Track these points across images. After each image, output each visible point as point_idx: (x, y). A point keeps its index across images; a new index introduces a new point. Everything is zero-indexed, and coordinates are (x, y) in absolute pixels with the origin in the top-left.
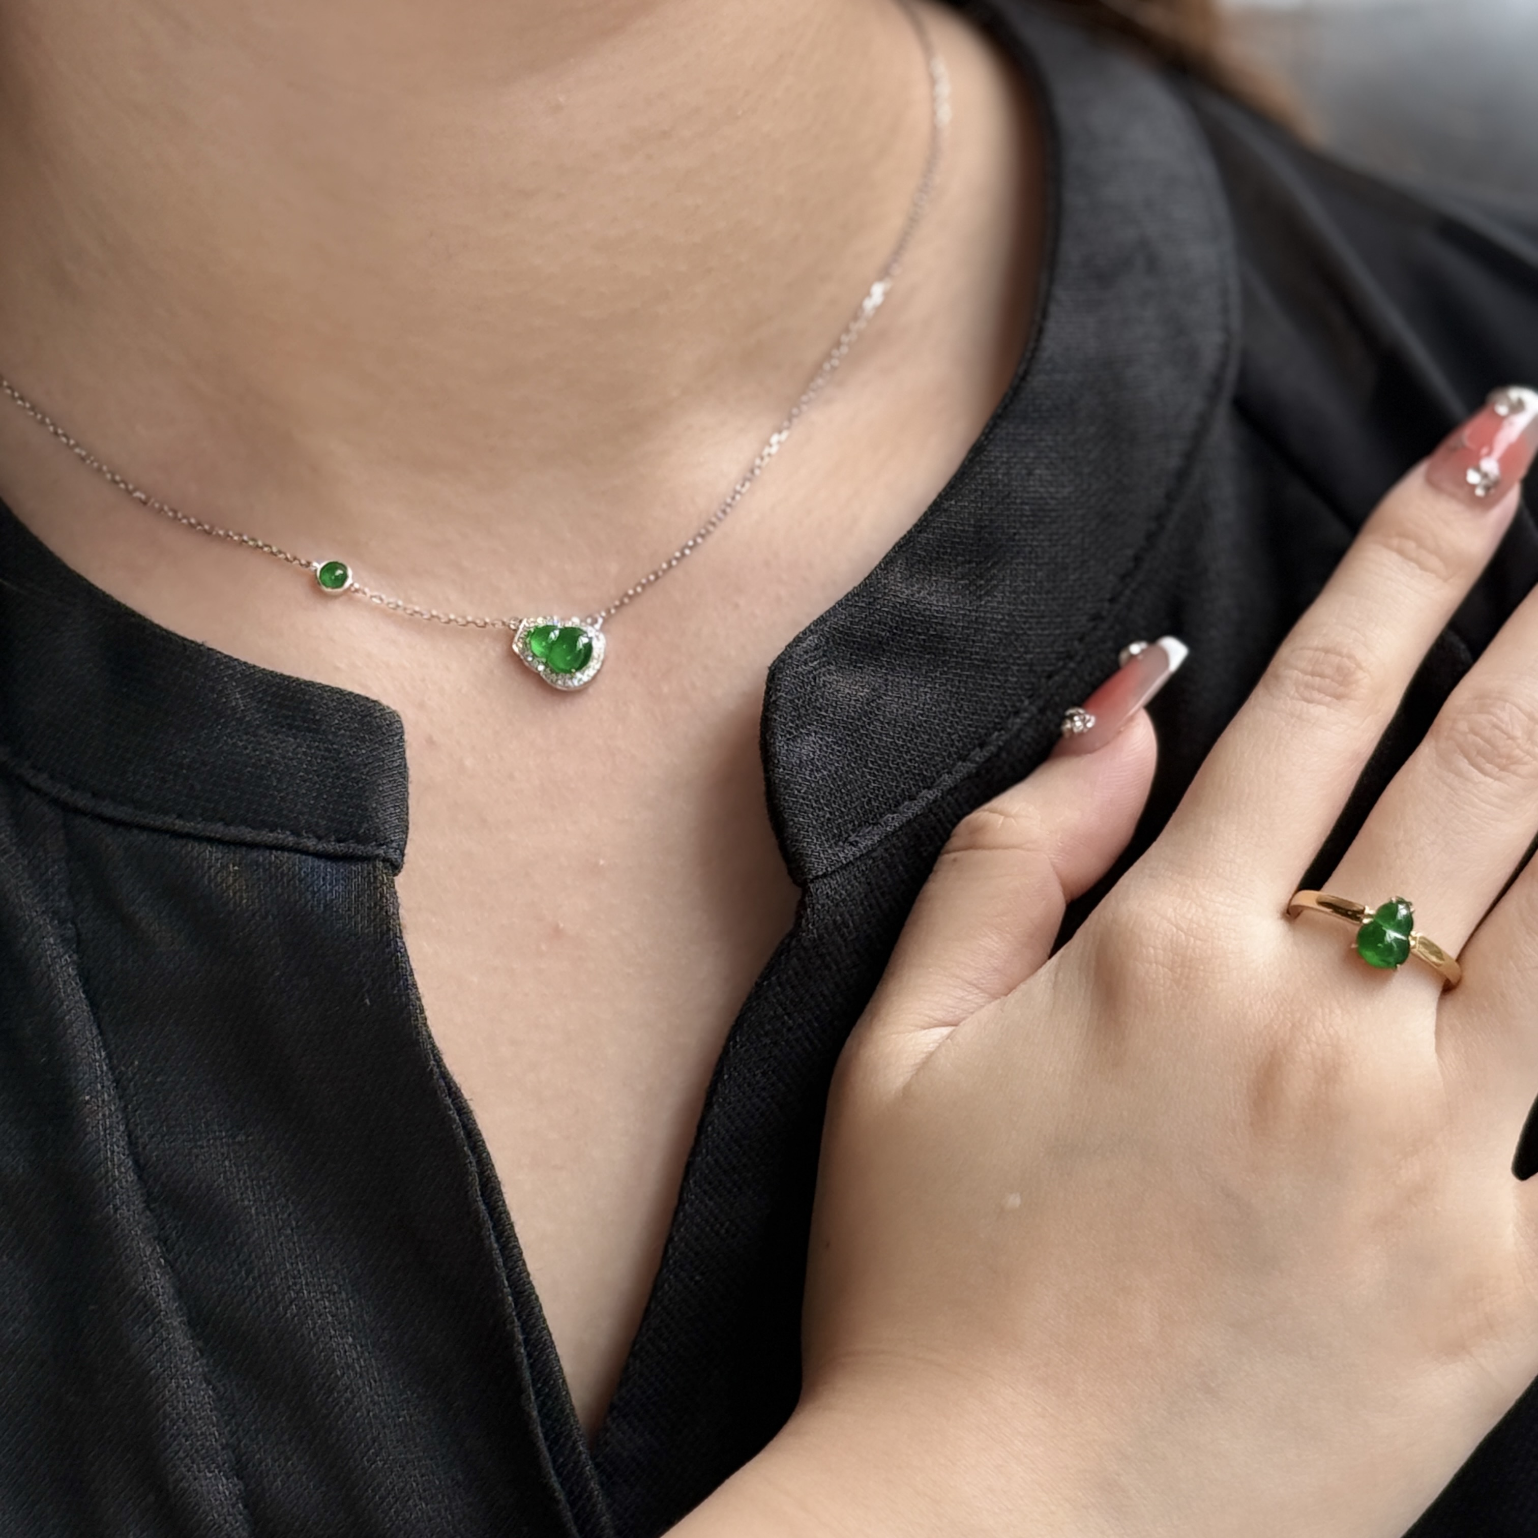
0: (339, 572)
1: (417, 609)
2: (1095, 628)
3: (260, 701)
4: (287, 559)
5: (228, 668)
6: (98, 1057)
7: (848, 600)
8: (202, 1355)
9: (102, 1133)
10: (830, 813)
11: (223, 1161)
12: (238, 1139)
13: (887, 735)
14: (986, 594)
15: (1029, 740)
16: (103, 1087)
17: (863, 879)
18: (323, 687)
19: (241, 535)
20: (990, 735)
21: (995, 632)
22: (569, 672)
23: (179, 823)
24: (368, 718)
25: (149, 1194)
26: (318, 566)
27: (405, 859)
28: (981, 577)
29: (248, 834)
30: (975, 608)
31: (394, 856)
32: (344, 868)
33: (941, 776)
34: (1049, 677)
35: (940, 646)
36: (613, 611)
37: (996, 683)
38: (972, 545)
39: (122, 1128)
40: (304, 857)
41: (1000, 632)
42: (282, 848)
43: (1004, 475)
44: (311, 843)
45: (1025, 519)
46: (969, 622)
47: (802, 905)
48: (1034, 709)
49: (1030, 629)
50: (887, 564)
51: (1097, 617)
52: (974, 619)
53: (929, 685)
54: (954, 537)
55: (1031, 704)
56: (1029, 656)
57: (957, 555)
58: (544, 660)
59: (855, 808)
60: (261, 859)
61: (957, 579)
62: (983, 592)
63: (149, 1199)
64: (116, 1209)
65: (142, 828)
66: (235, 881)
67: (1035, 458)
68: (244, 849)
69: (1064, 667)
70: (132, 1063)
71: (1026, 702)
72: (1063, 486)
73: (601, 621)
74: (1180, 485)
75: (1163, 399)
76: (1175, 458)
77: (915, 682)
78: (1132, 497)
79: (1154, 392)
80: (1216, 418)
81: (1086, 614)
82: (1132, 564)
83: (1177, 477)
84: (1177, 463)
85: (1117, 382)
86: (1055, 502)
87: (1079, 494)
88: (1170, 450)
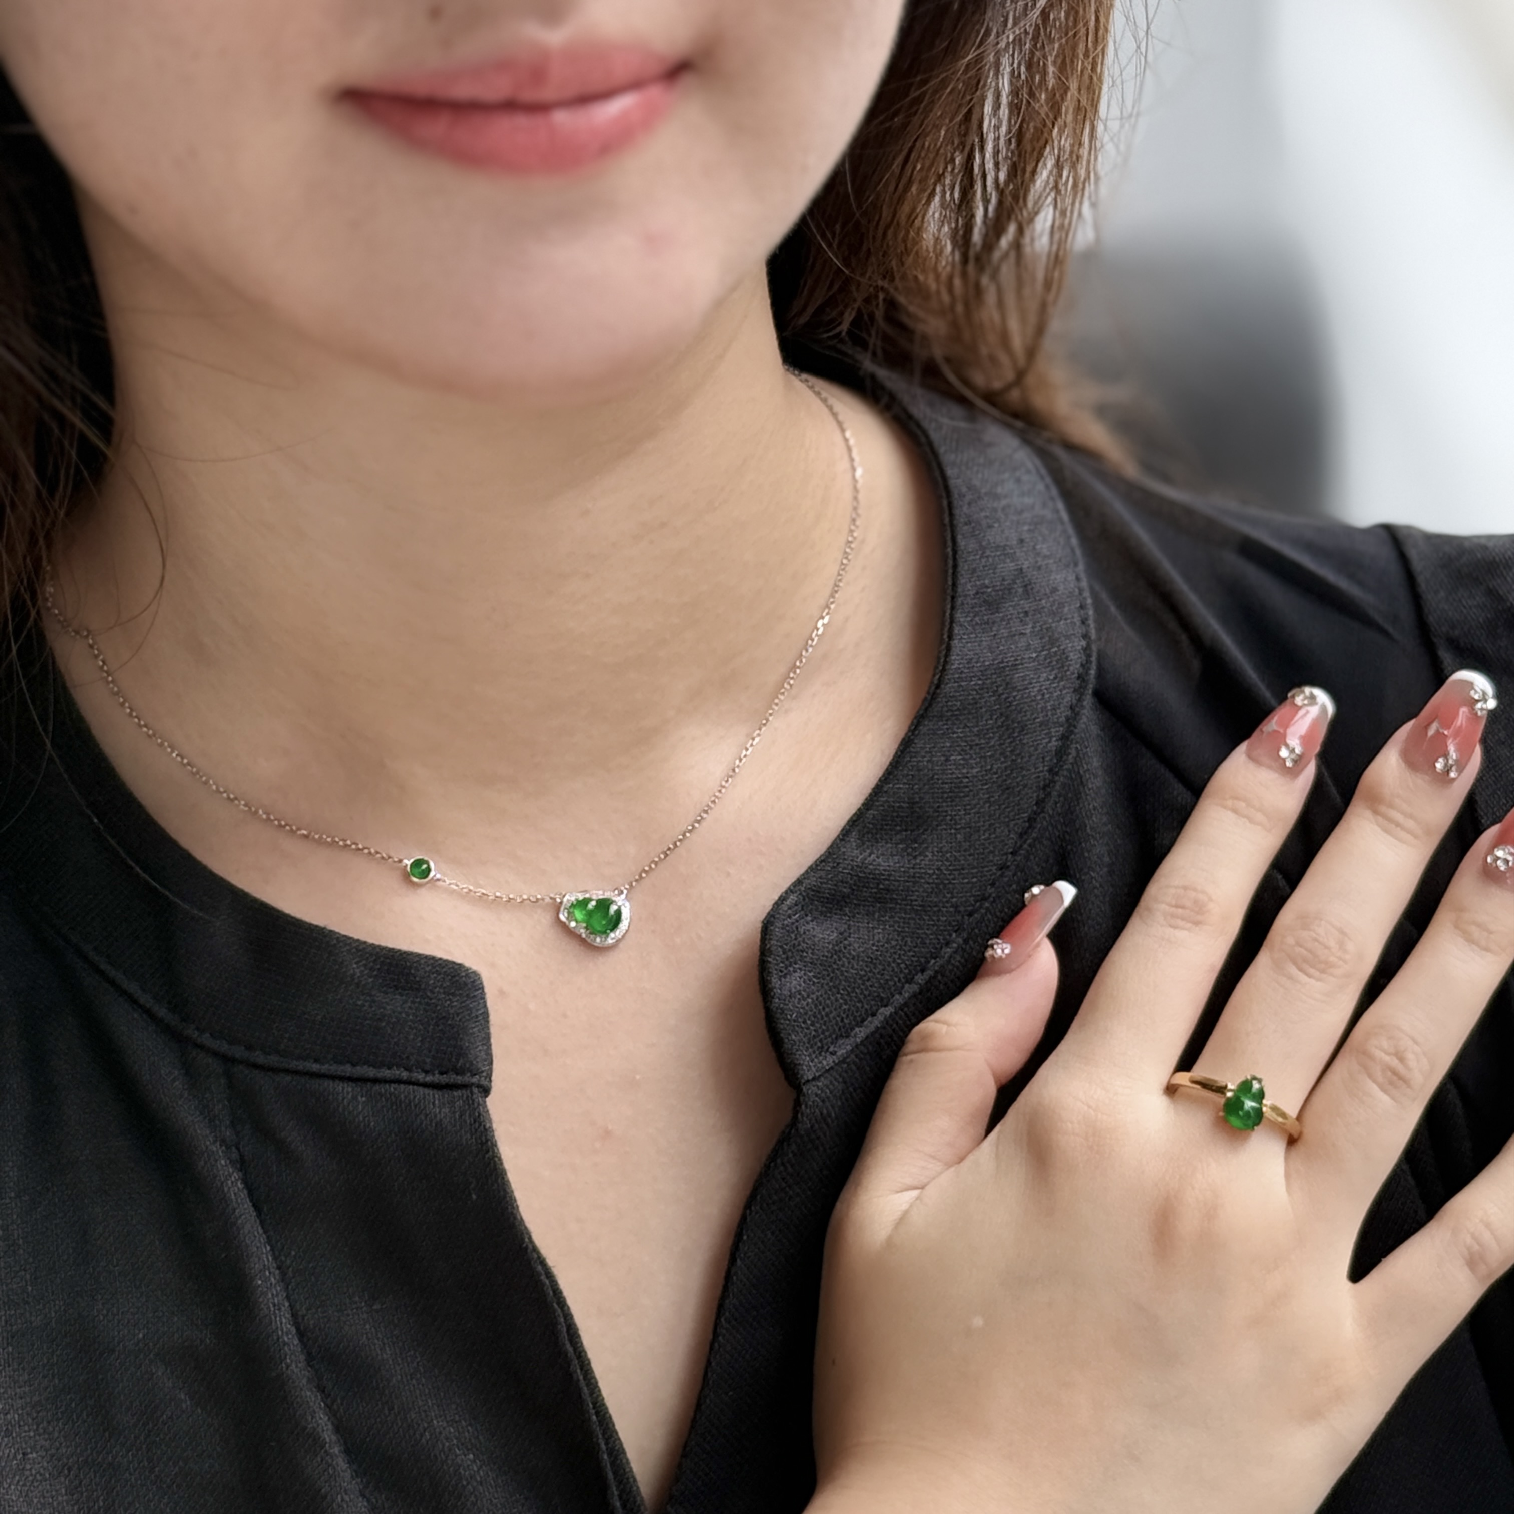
0: (424, 866)
1: (484, 891)
2: (1002, 876)
3: (372, 969)
4: (383, 858)
5: (346, 945)
6: (264, 1251)
7: (817, 865)
8: (357, 1476)
9: (272, 1309)
10: (815, 1031)
11: (365, 1325)
12: (375, 1307)
13: (852, 968)
14: (920, 854)
15: (957, 964)
16: (270, 1273)
17: (840, 1080)
18: (419, 955)
19: (344, 840)
20: (929, 962)
21: (928, 883)
22: (605, 933)
23: (315, 1067)
24: (457, 978)
25: (309, 1354)
26: (408, 862)
27: (493, 1084)
28: (915, 841)
29: (371, 1073)
30: (912, 865)
31: (484, 1082)
32: (447, 1095)
33: (893, 996)
34: (970, 915)
35: (888, 896)
36: (634, 884)
37: (932, 923)
38: (907, 817)
39: (287, 1304)
40: (415, 1087)
41: (932, 883)
42: (399, 1082)
43: (928, 761)
44: (421, 1077)
45: (946, 795)
46: (909, 877)
47: (797, 1104)
48: (960, 940)
49: (954, 879)
50: (844, 835)
51: (1003, 867)
52: (912, 874)
53: (881, 927)
54: (893, 811)
55: (957, 937)
56: (954, 900)
57: (896, 825)
58: (584, 925)
59: (832, 1026)
60: (383, 1091)
61: (897, 844)
62: (917, 853)
63: (310, 1359)
64: (288, 1367)
65: (288, 1071)
66: (363, 1109)
67: (950, 747)
68: (369, 1084)
69: (981, 907)
70: (290, 1253)
71: (954, 935)
72: (972, 768)
73: (625, 892)
74: (1059, 760)
75: (1043, 695)
76: (1054, 739)
77: (871, 925)
78: (1024, 772)
79: (1036, 690)
80: (1083, 707)
81: (995, 865)
82: (1027, 824)
83: (1056, 754)
84: (1056, 744)
85: (1007, 684)
86: (967, 780)
87: (984, 772)
88: (1050, 733)
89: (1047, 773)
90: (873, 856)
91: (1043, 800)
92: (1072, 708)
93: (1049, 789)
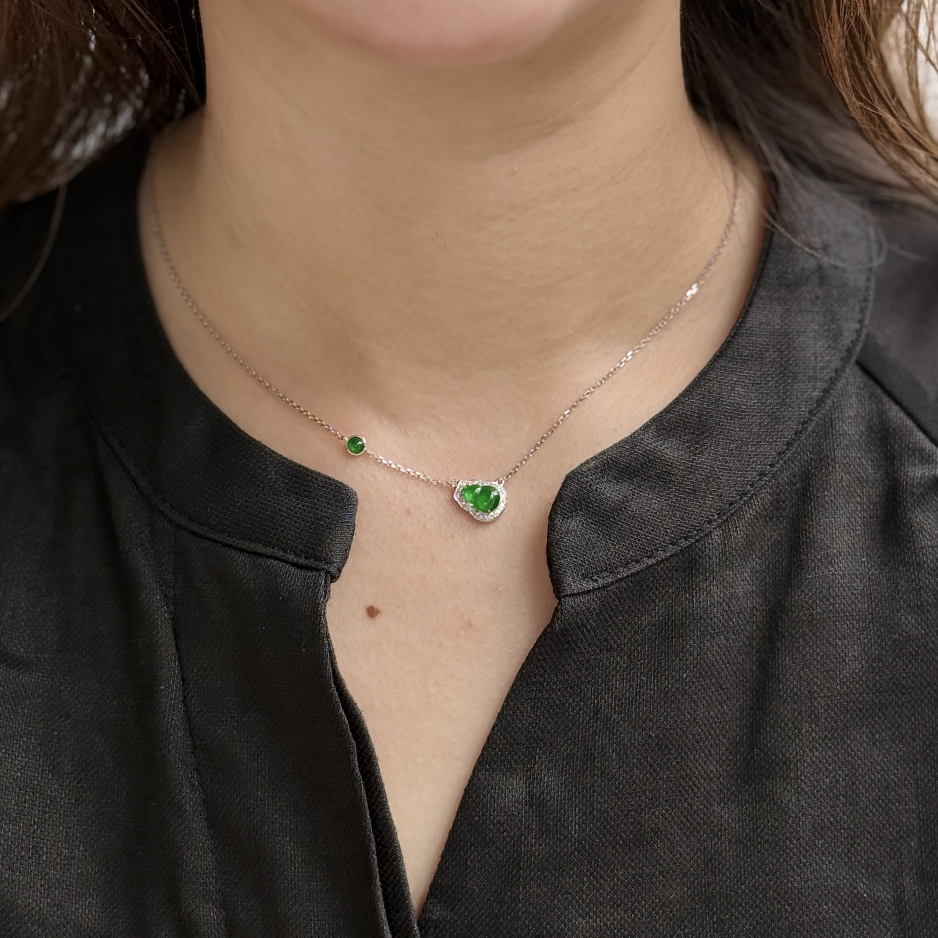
0: (359, 443)
2: (760, 480)
3: (285, 478)
5: (271, 457)
6: (173, 665)
7: (620, 444)
9: (168, 709)
10: (582, 561)
14: (699, 453)
16: (174, 682)
19: (307, 412)
20: (692, 532)
21: (701, 475)
24: (339, 493)
26: (347, 440)
28: (697, 443)
30: (691, 460)
31: (333, 571)
32: (303, 573)
33: (658, 552)
34: (731, 504)
37: (698, 504)
38: (695, 424)
39: (180, 707)
40: (284, 564)
41: (704, 475)
42: (275, 558)
44: (291, 557)
46: (686, 468)
48: (720, 521)
49: (722, 476)
50: (645, 427)
51: (762, 474)
52: (690, 466)
53: (658, 499)
54: (686, 418)
55: (718, 518)
56: (720, 491)
59: (599, 561)
60: (263, 563)
61: (684, 442)
62: (697, 452)
68: (256, 556)
69: (740, 500)
71: (716, 517)
72: (751, 399)
73: (503, 482)
74: (818, 406)
75: (816, 357)
76: (817, 390)
77: (650, 496)
78: (790, 409)
79: (812, 352)
80: (844, 372)
81: (756, 471)
82: (785, 447)
83: (817, 402)
84: (818, 394)
85: (789, 345)
86: (745, 407)
87: (760, 404)
88: (816, 385)
89: (807, 414)
90: (663, 446)
91: (801, 432)
92: (836, 371)
93: (806, 425)
